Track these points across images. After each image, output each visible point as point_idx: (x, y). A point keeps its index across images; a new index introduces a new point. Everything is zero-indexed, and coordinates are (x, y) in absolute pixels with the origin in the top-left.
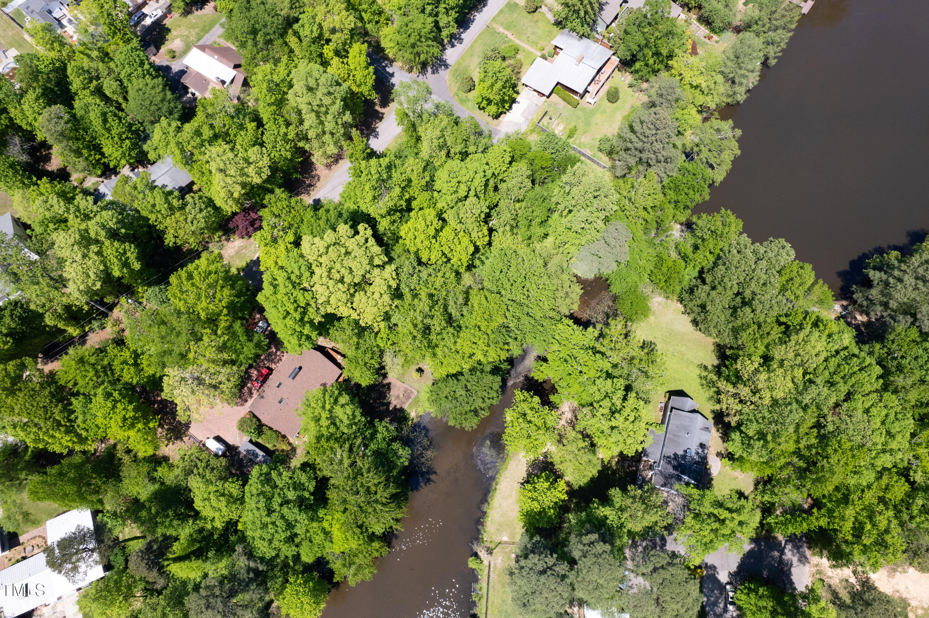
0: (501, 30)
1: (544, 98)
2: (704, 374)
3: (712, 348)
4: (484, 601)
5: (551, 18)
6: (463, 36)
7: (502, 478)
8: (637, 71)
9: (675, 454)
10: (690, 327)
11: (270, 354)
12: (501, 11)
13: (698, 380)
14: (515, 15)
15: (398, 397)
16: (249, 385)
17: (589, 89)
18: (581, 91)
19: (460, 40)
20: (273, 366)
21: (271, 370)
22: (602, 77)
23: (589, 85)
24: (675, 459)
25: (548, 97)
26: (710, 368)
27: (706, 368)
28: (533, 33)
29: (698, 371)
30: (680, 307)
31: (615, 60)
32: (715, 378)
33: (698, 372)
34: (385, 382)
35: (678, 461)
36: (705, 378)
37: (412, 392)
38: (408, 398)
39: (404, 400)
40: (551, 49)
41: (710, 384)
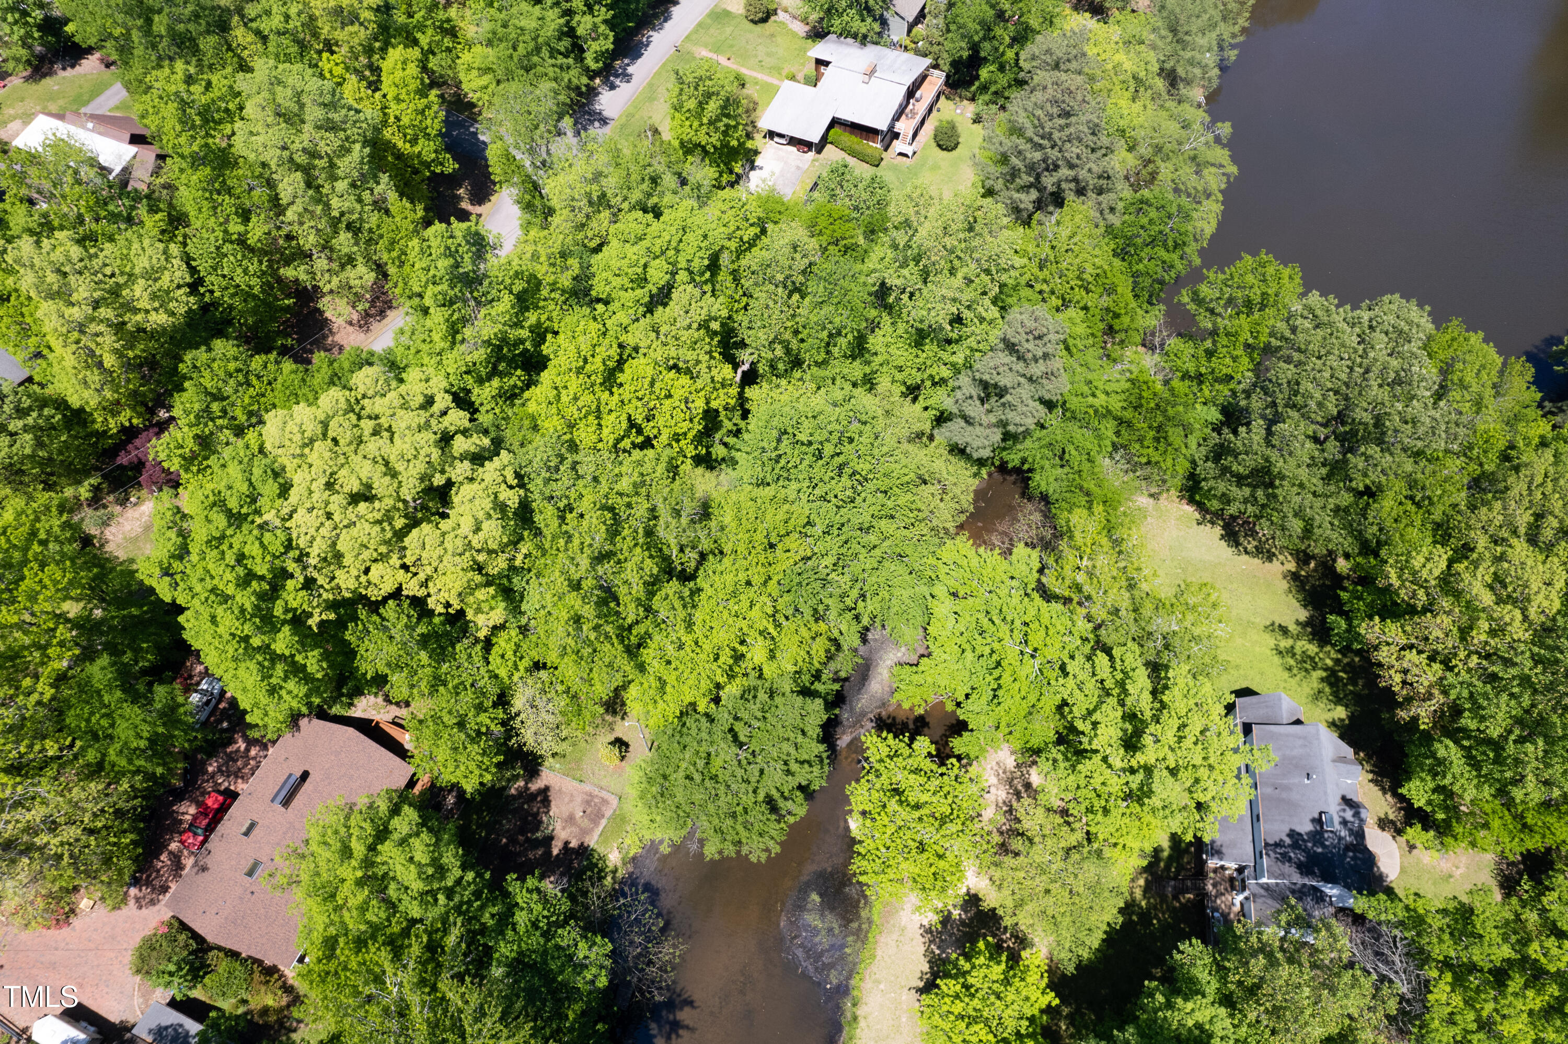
0: (705, 53)
1: (811, 155)
2: (1285, 643)
3: (1285, 585)
5: (801, 29)
6: (630, 70)
7: (868, 985)
8: (984, 88)
9: (1292, 834)
10: (1224, 551)
11: (232, 758)
12: (700, 25)
13: (1277, 660)
14: (728, 30)
15: (571, 819)
16: (174, 846)
17: (900, 127)
18: (883, 126)
19: (627, 77)
20: (240, 786)
21: (231, 796)
22: (920, 107)
23: (897, 117)
24: (1295, 845)
25: (819, 151)
26: (1292, 628)
27: (1284, 630)
28: (769, 55)
29: (1270, 641)
30: (1190, 510)
31: (937, 79)
32: (1312, 649)
33: (1272, 643)
34: (534, 786)
35: (1306, 850)
36: (1291, 651)
37: (605, 801)
38: (596, 817)
39: (586, 823)
40: (810, 69)
41: (1307, 663)
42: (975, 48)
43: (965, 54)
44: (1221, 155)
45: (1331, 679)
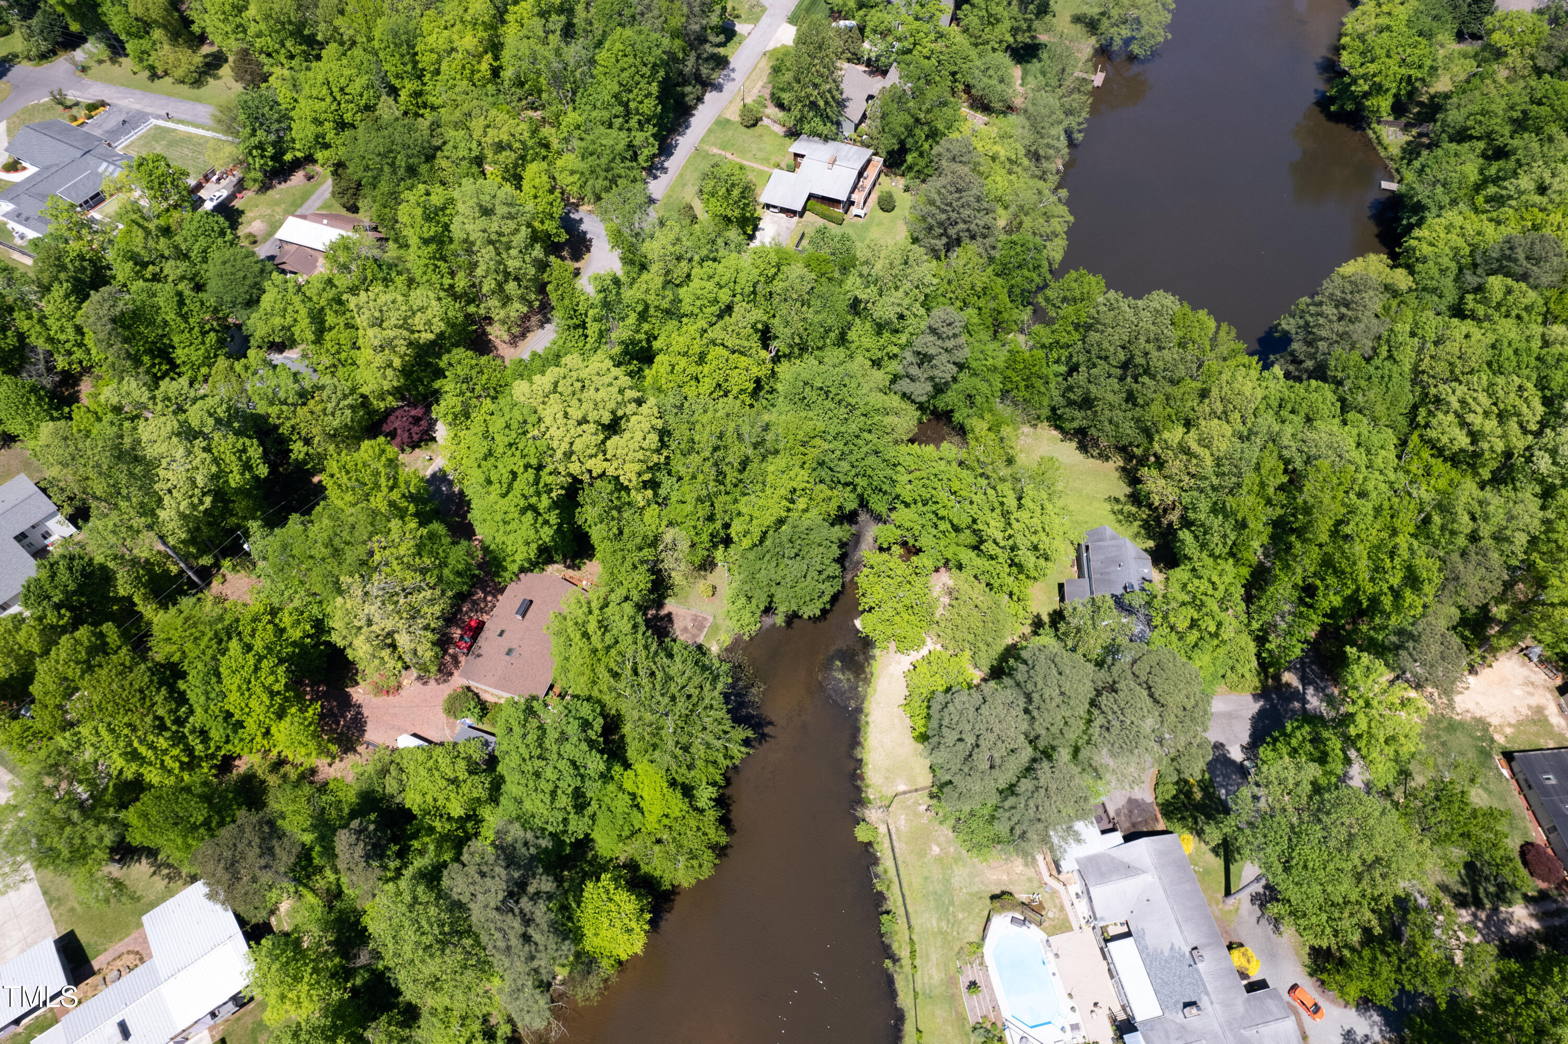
0: (715, 151)
1: (796, 219)
2: (1117, 507)
3: (1117, 474)
4: (895, 888)
5: (779, 130)
6: (666, 164)
7: (874, 705)
8: (910, 168)
10: (1079, 457)
11: (475, 603)
12: (710, 131)
13: (1112, 517)
14: (730, 133)
15: (685, 630)
16: (451, 651)
17: (855, 197)
18: (843, 198)
19: (665, 170)
20: (485, 617)
21: (481, 625)
22: (867, 183)
23: (852, 192)
25: (801, 214)
26: (1122, 499)
27: (1117, 500)
28: (760, 150)
29: (1107, 506)
30: (1056, 434)
31: (878, 161)
32: (1134, 510)
33: (1109, 507)
34: (664, 612)
36: (1121, 512)
37: (705, 619)
38: (701, 627)
39: (695, 631)
40: (790, 160)
41: (1130, 518)
42: (902, 143)
43: (896, 147)
44: (1063, 210)
45: (1146, 525)
